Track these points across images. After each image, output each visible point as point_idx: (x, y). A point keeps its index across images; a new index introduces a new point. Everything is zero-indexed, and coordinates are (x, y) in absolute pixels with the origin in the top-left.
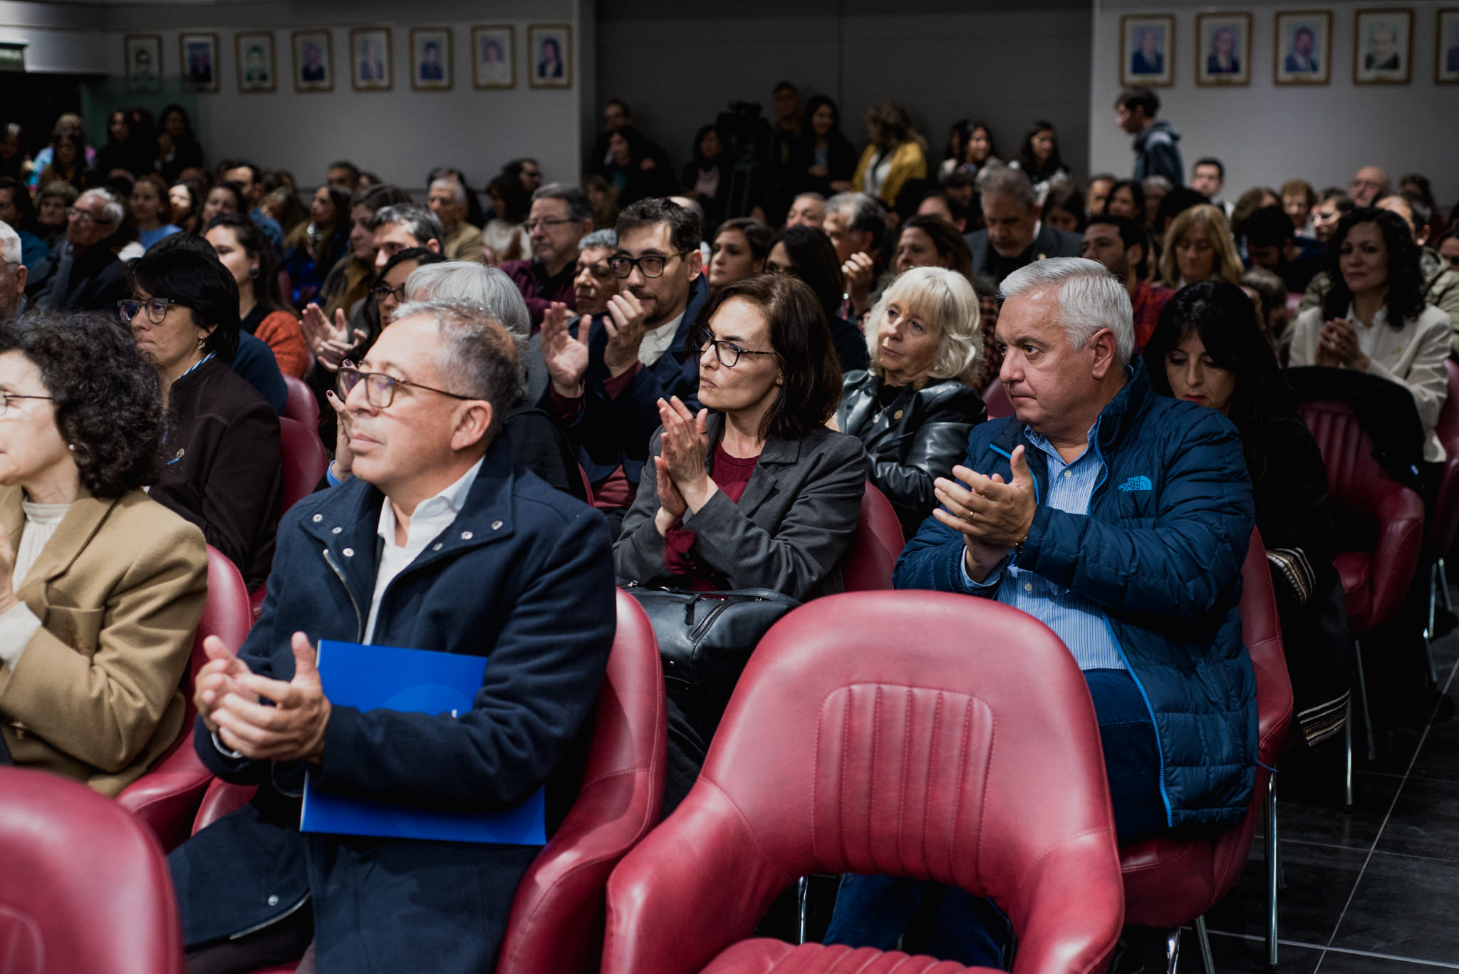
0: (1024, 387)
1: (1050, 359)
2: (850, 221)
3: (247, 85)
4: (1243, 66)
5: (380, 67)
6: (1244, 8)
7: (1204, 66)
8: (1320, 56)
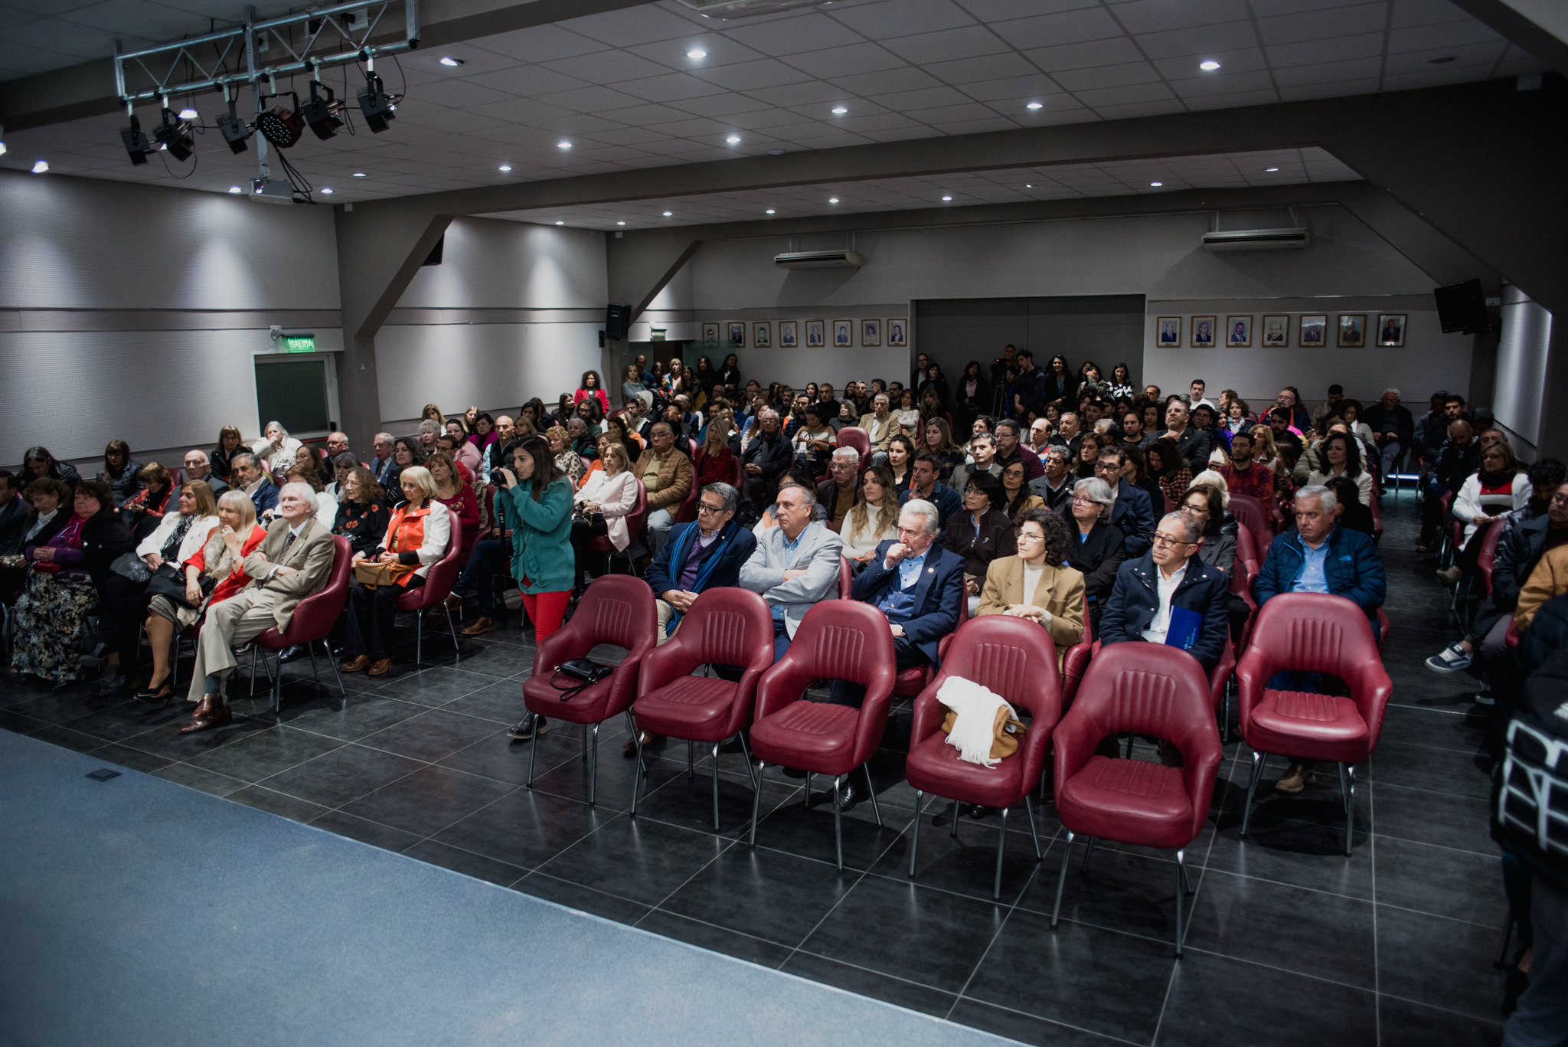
0: (1310, 527)
1: (1318, 518)
2: (1105, 430)
3: (758, 344)
4: (1212, 339)
5: (819, 337)
6: (1214, 314)
7: (1195, 337)
8: (1247, 335)
